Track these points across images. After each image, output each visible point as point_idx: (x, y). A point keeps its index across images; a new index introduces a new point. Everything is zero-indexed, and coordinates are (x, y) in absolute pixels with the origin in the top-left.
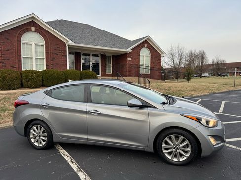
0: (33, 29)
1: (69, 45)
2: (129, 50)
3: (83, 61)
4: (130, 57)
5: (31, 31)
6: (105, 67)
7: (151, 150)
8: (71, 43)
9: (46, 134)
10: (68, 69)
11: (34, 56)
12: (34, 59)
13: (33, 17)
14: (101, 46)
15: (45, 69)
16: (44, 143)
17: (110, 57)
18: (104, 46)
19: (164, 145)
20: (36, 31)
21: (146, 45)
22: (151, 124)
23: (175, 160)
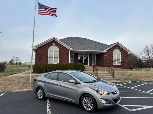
0: (54, 44)
1: (70, 51)
2: (105, 51)
3: (79, 58)
4: (106, 55)
5: (53, 45)
6: (91, 61)
7: (78, 104)
8: (71, 49)
9: (43, 93)
10: (69, 62)
11: (54, 57)
12: (53, 58)
13: (54, 39)
14: (88, 50)
15: (59, 63)
16: (42, 97)
17: (95, 55)
18: (89, 50)
19: (83, 101)
20: (55, 45)
21: (117, 48)
22: (79, 91)
23: (88, 109)
